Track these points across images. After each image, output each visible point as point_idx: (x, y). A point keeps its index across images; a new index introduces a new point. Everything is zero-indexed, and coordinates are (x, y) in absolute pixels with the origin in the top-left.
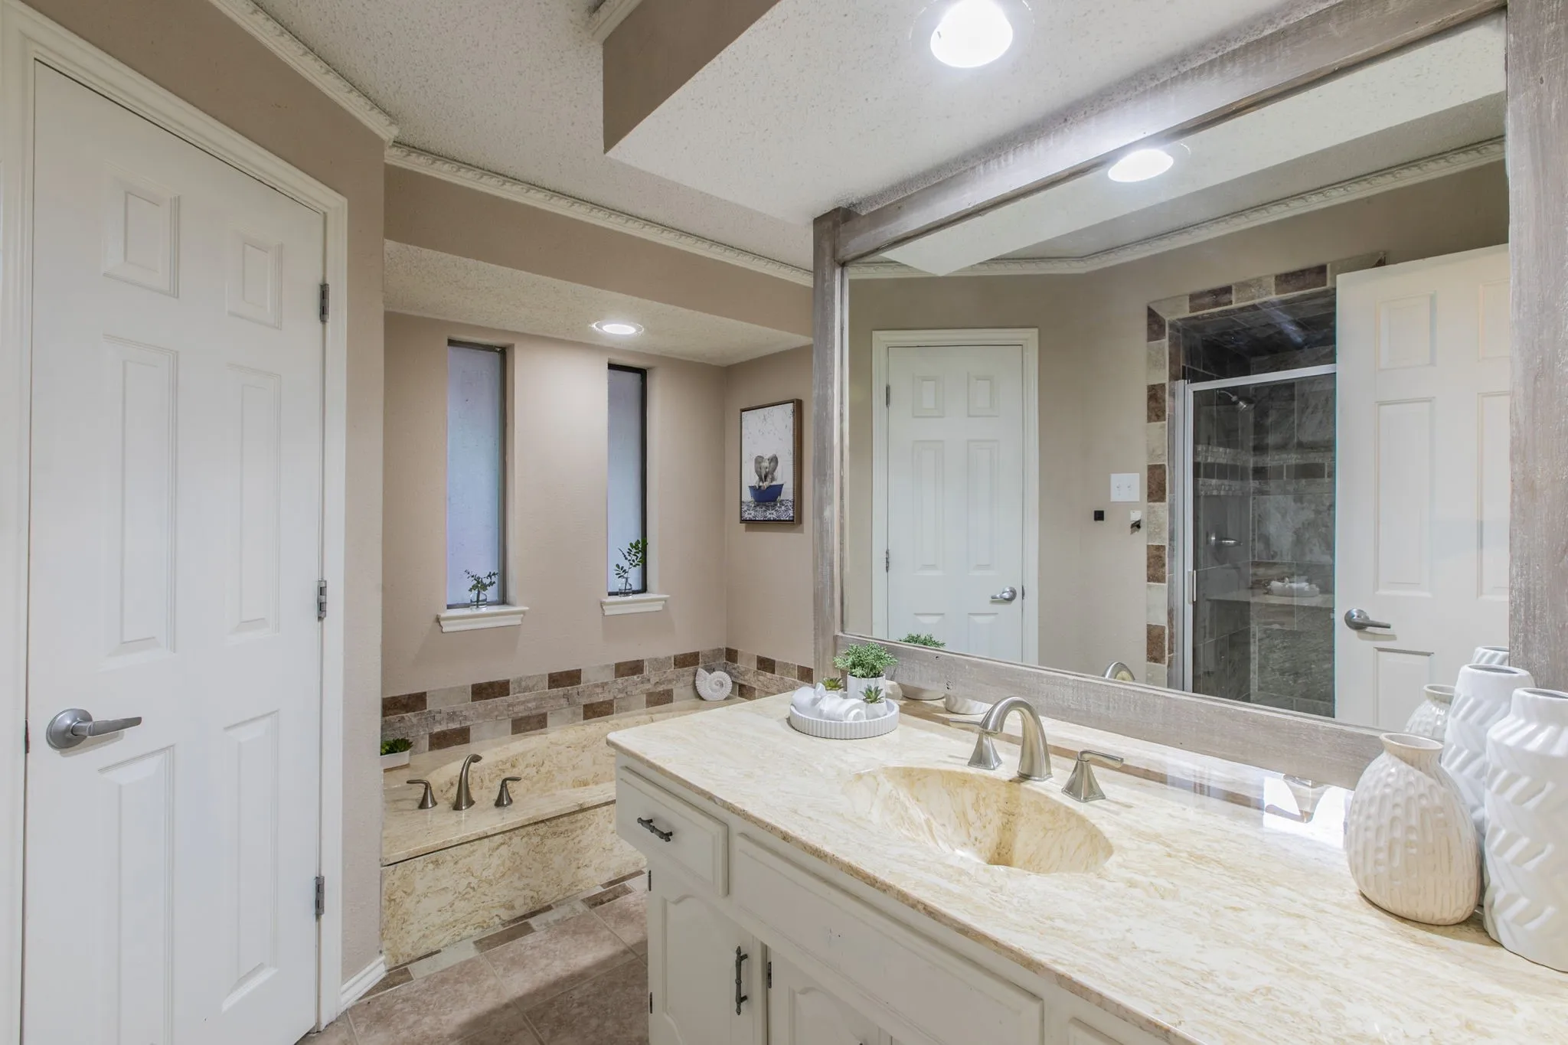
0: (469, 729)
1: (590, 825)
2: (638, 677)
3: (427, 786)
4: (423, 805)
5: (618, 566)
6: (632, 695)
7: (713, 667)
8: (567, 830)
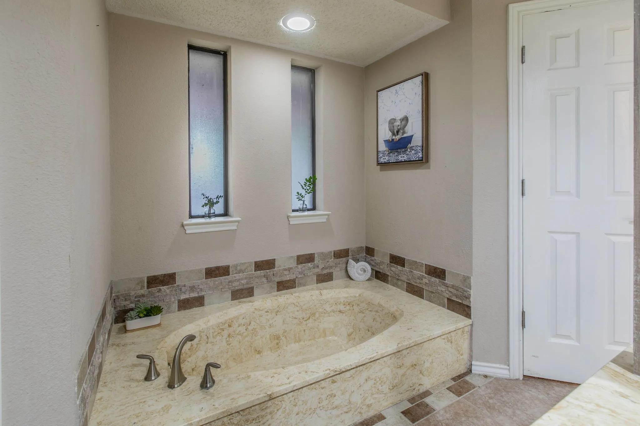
0: (204, 297)
1: (278, 410)
2: (311, 265)
3: (152, 361)
4: (148, 378)
5: (298, 193)
6: (307, 276)
7: (358, 258)
8: (258, 417)
